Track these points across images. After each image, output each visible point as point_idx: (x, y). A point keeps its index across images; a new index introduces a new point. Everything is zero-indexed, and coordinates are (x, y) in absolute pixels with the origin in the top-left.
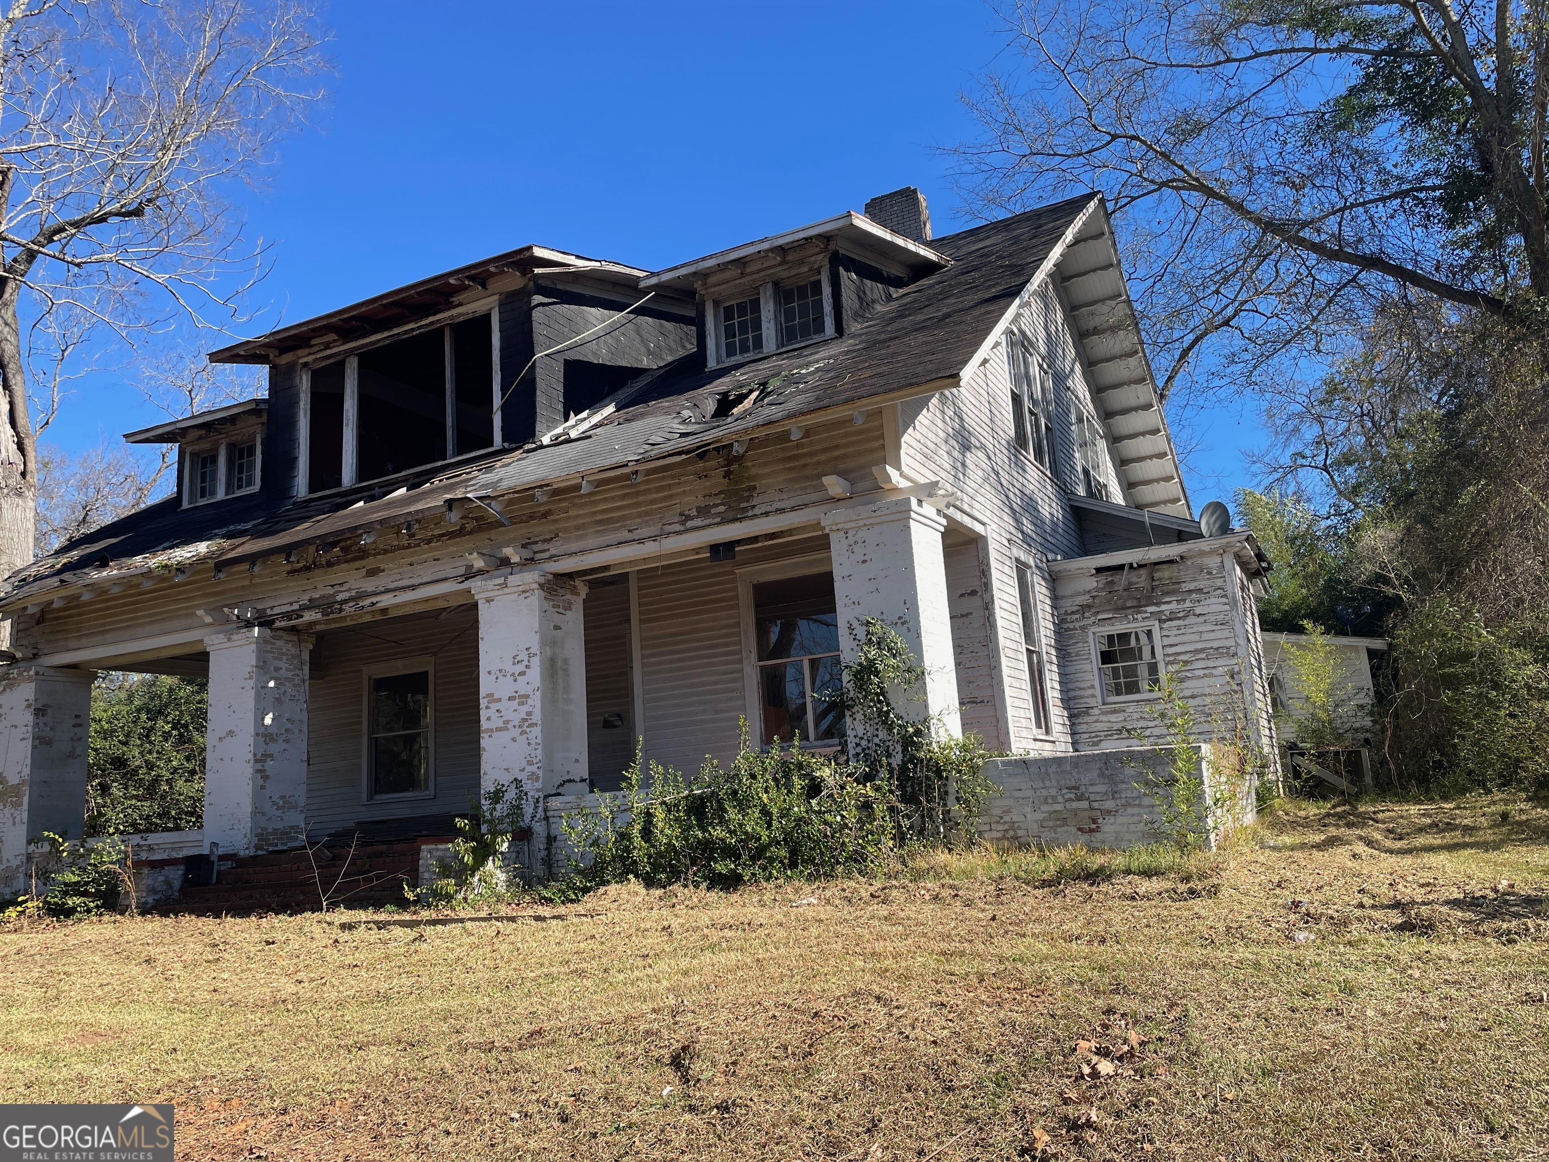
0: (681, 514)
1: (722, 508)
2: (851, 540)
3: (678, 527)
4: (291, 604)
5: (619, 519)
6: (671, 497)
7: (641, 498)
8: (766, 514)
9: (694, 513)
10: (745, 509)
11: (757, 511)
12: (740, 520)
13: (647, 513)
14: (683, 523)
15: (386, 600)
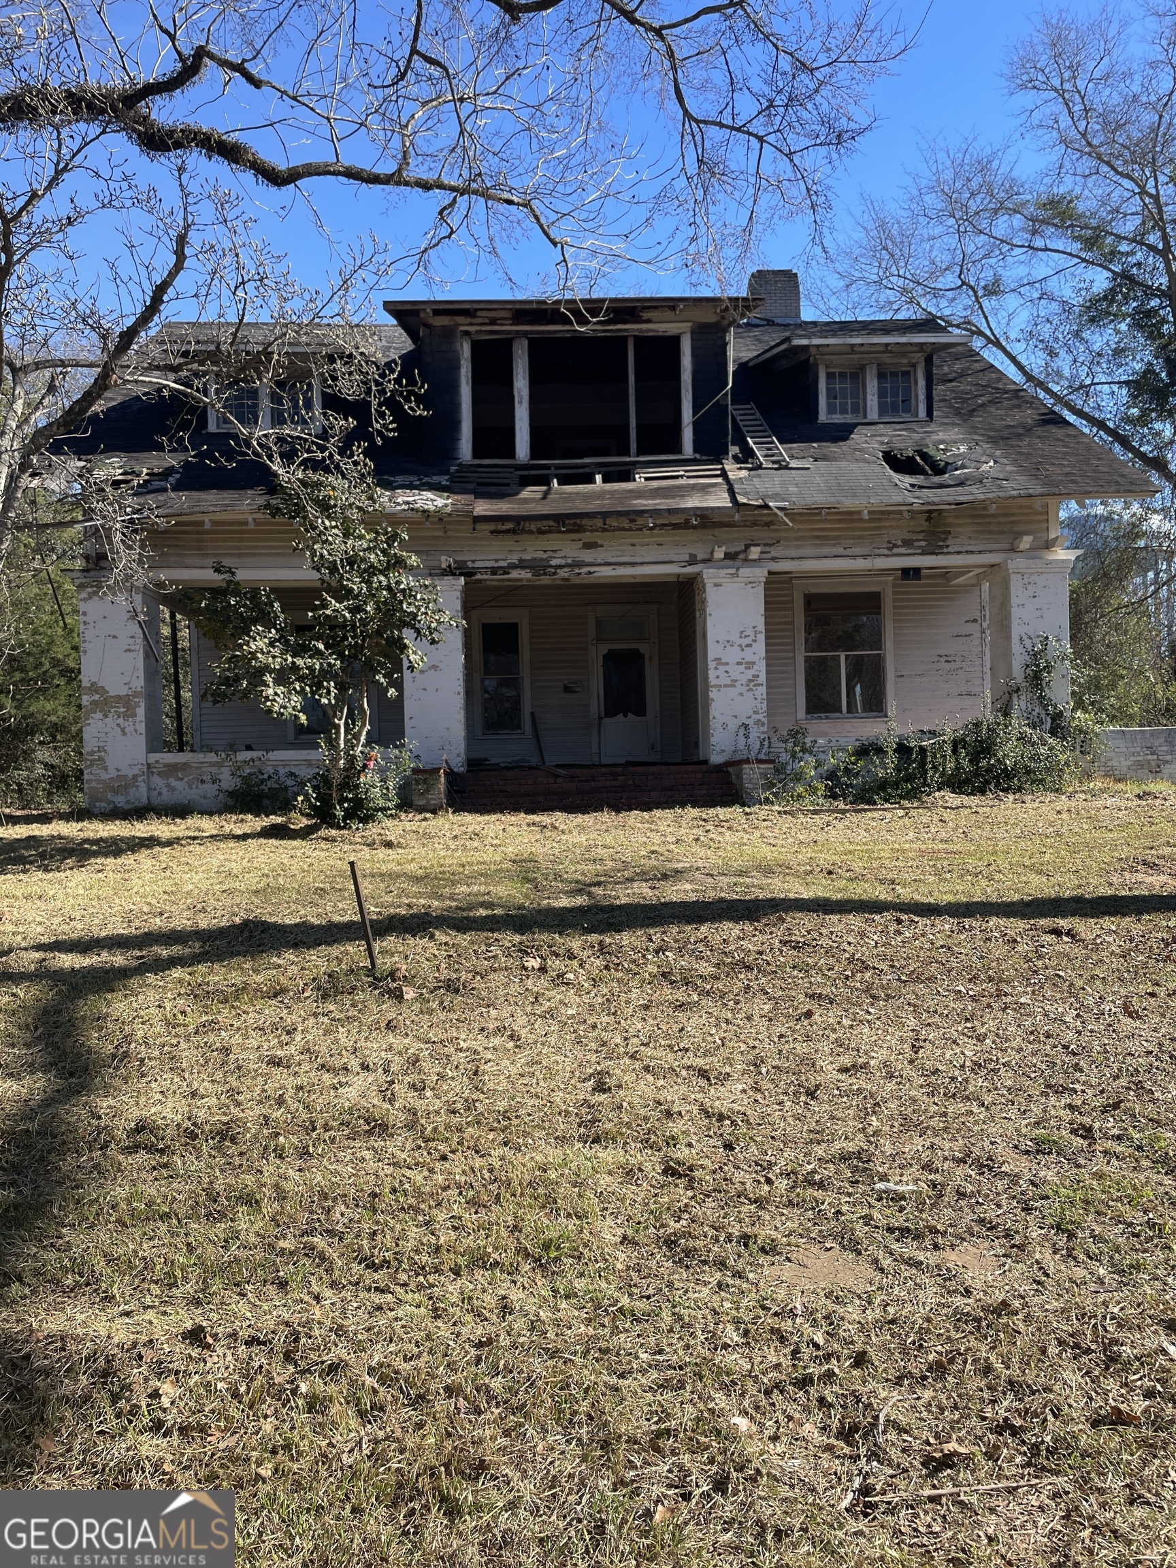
0: (889, 542)
1: (923, 543)
2: (1026, 581)
3: (886, 552)
4: (497, 561)
5: (835, 538)
6: (880, 528)
7: (854, 525)
8: (959, 553)
9: (899, 543)
10: (941, 547)
11: (950, 549)
12: (937, 554)
13: (859, 537)
14: (890, 549)
15: (605, 572)
